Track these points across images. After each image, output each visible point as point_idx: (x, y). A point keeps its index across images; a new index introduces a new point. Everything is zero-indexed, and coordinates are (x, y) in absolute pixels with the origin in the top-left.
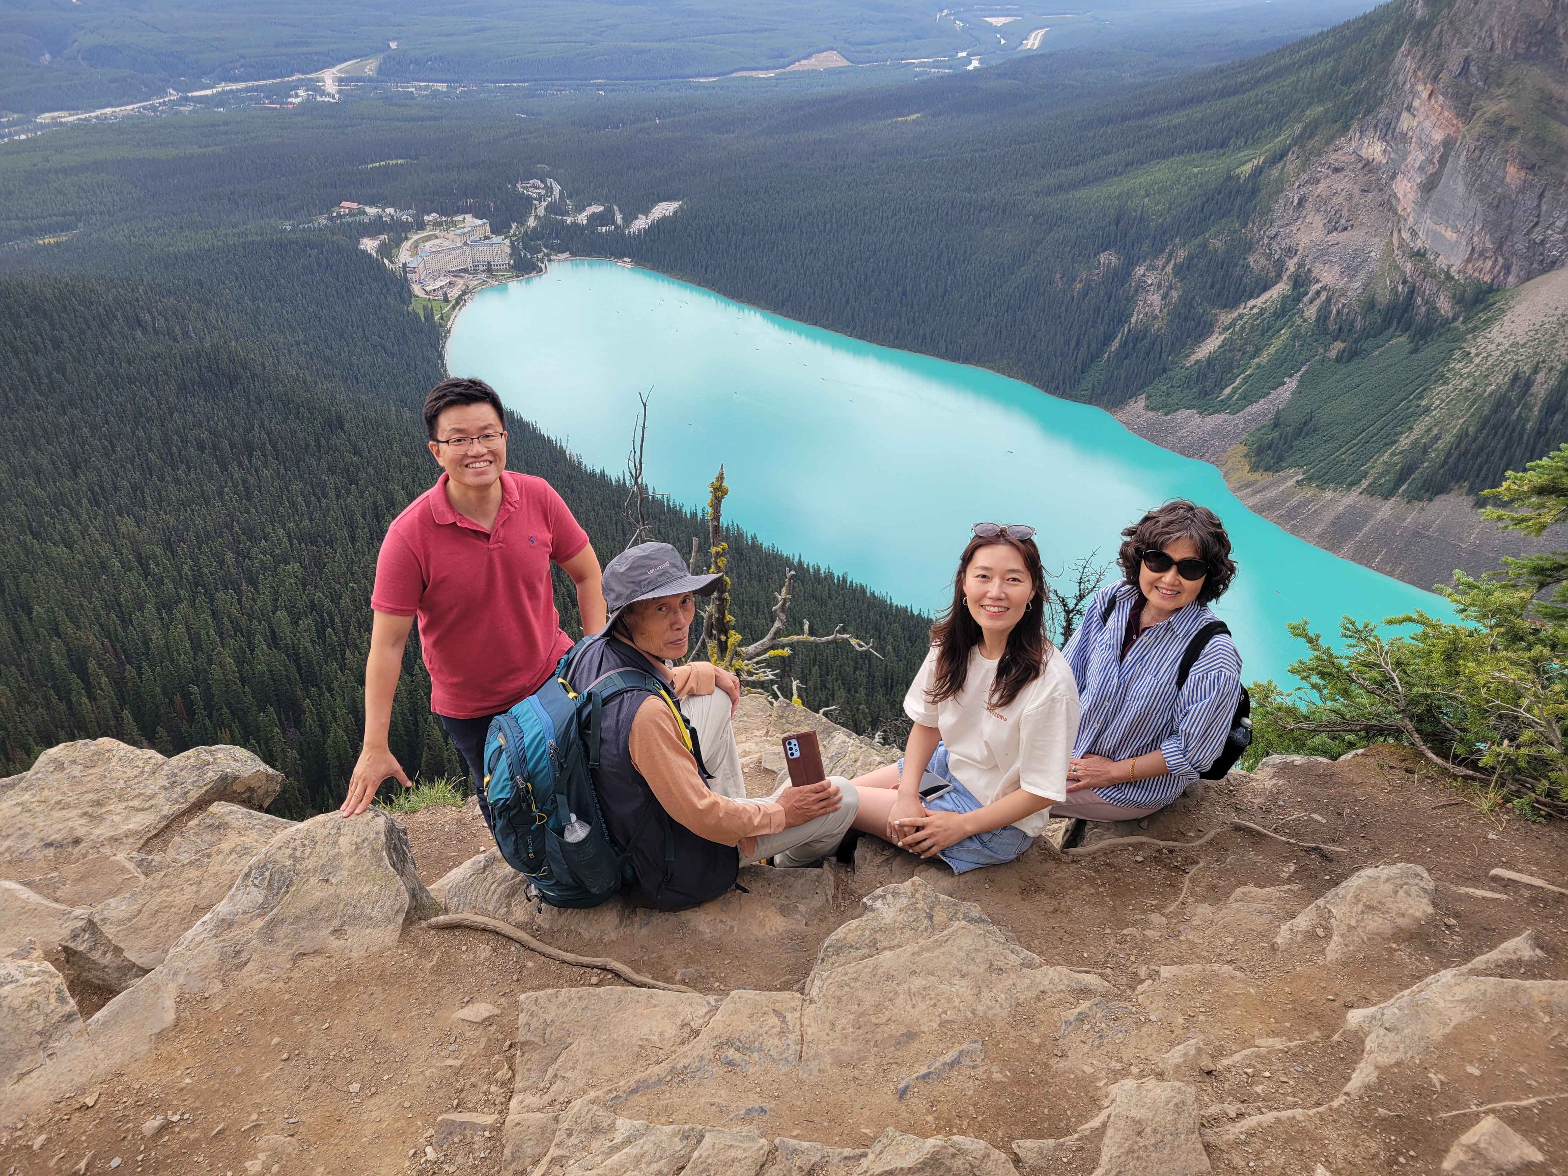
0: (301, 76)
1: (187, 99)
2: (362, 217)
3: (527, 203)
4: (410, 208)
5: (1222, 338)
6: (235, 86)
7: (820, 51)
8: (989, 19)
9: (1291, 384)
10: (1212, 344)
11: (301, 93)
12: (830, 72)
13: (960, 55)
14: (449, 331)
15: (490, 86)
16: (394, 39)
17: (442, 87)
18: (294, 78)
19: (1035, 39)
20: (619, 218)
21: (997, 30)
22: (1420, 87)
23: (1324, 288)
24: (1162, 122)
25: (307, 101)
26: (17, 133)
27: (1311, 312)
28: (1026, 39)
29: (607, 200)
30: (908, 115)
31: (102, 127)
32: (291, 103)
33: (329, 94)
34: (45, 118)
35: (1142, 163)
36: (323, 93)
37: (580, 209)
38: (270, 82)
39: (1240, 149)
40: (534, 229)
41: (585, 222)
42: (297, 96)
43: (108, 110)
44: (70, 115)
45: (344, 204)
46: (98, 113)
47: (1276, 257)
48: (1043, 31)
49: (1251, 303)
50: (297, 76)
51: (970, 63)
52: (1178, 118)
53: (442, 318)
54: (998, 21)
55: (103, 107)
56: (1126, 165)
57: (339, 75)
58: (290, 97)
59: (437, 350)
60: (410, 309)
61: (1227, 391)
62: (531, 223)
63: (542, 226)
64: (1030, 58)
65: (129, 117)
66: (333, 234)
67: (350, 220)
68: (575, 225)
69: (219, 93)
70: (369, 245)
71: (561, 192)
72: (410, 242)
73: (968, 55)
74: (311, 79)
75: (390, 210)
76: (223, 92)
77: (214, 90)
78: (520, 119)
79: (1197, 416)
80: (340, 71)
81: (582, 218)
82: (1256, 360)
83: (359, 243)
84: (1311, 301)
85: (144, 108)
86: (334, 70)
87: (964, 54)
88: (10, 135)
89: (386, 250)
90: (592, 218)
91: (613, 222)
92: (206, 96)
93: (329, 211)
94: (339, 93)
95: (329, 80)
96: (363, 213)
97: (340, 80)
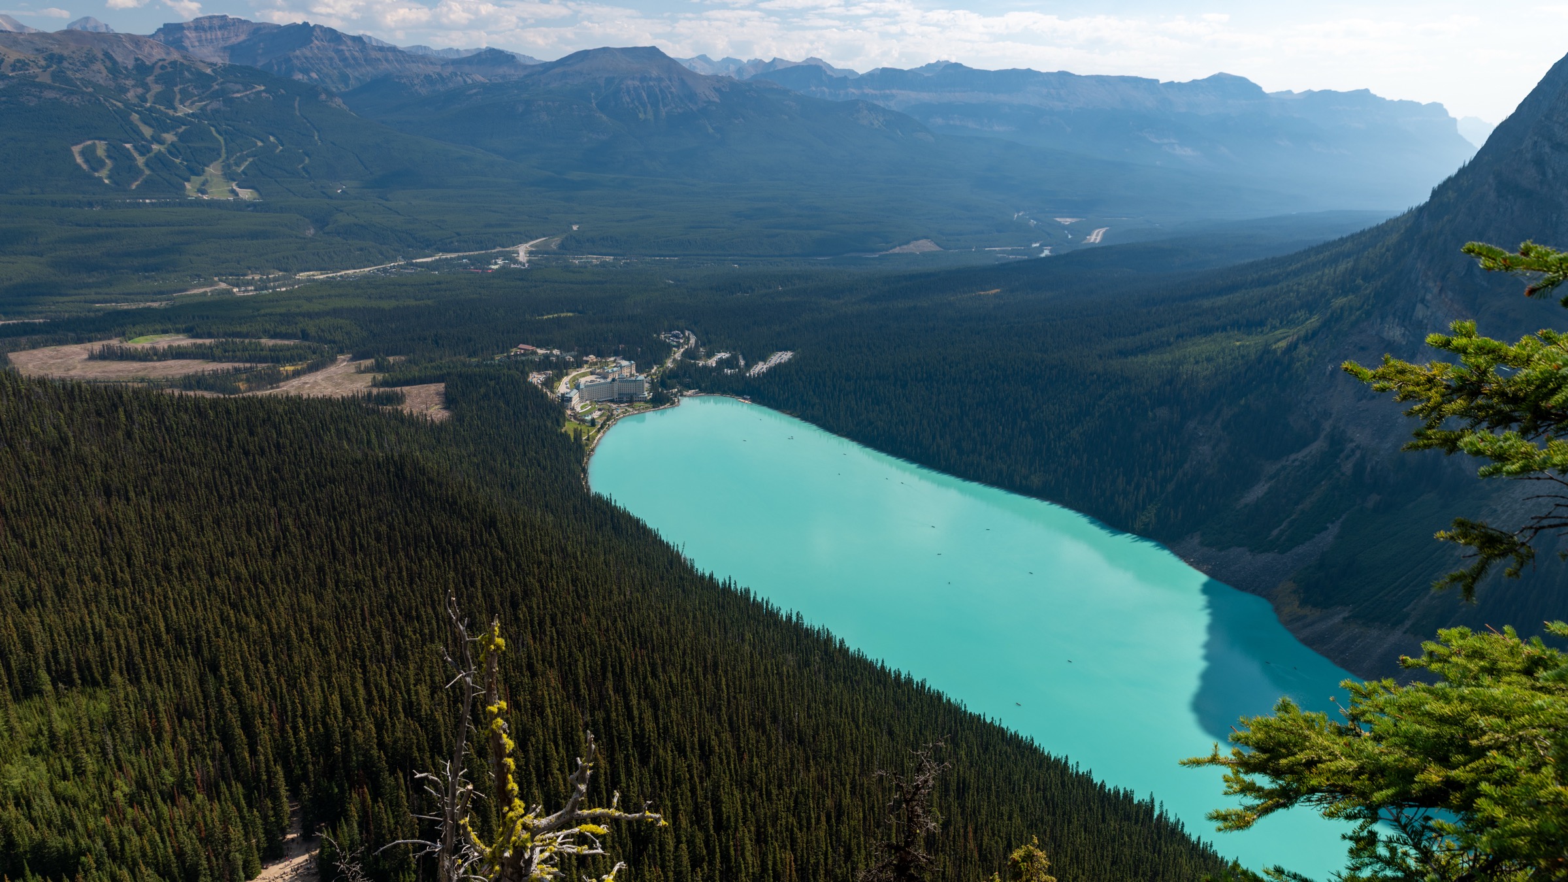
0: (500, 249)
1: (412, 264)
2: (533, 357)
3: (667, 349)
4: (573, 350)
5: (1267, 486)
6: (449, 256)
7: (917, 239)
8: (1058, 219)
9: (1334, 529)
10: (1258, 491)
11: (500, 262)
12: (923, 254)
13: (1034, 245)
14: (593, 450)
15: (648, 259)
16: (576, 223)
17: (609, 259)
18: (496, 250)
19: (1097, 235)
20: (742, 363)
21: (1064, 227)
22: (1430, 284)
23: (1358, 447)
24: (1206, 303)
25: (503, 268)
26: (279, 287)
27: (1348, 467)
28: (1090, 235)
29: (734, 350)
30: (989, 290)
31: (345, 283)
32: (490, 269)
33: (520, 263)
34: (303, 275)
35: (1191, 336)
36: (516, 262)
37: (709, 355)
38: (476, 253)
39: (1274, 328)
40: (671, 370)
41: (714, 365)
42: (496, 263)
43: (350, 272)
44: (322, 274)
45: (521, 346)
46: (343, 273)
47: (1313, 418)
48: (1104, 230)
49: (1293, 457)
50: (498, 249)
51: (1043, 252)
52: (1221, 301)
53: (588, 439)
54: (1067, 221)
55: (348, 269)
56: (1178, 337)
57: (530, 249)
58: (491, 264)
59: (581, 465)
60: (563, 430)
61: (1275, 532)
62: (669, 364)
63: (678, 367)
64: (1094, 250)
65: (365, 276)
66: (509, 369)
67: (524, 358)
68: (705, 367)
69: (437, 260)
70: (536, 378)
71: (696, 342)
72: (570, 377)
73: (1041, 245)
74: (509, 252)
75: (556, 352)
76: (440, 260)
77: (433, 258)
78: (669, 285)
79: (1248, 553)
80: (531, 246)
81: (712, 362)
82: (1300, 507)
83: (528, 376)
84: (1347, 457)
85: (378, 270)
86: (527, 245)
87: (1038, 245)
88: (274, 288)
89: (549, 383)
90: (721, 362)
91: (738, 366)
92: (426, 263)
93: (508, 351)
94: (528, 262)
95: (522, 253)
96: (535, 353)
97: (530, 253)
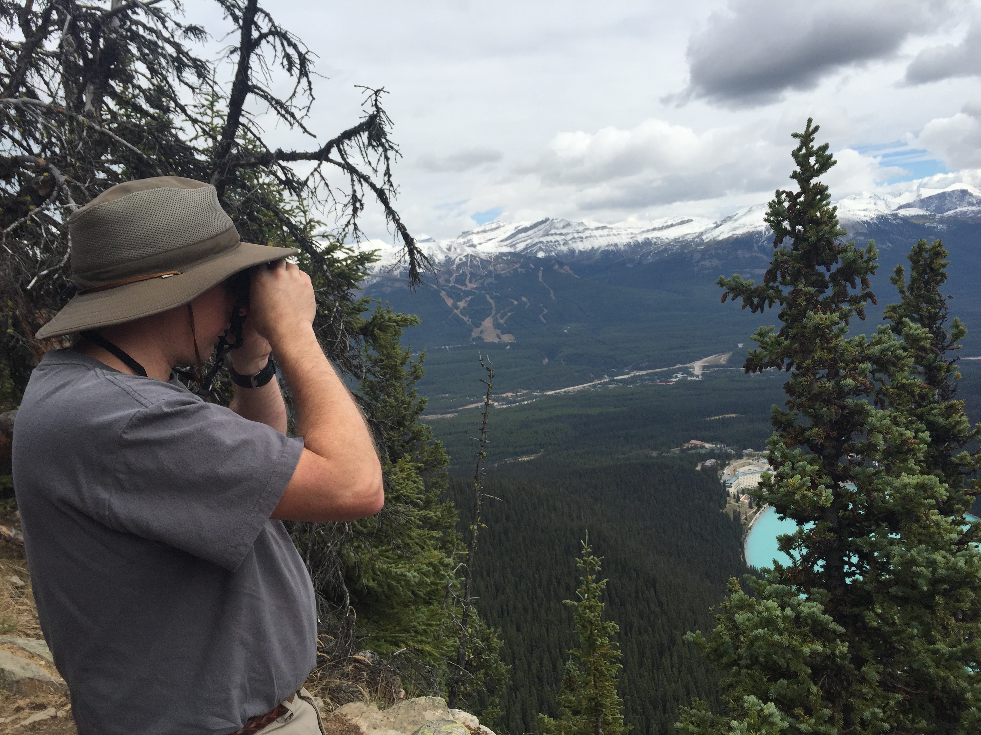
0: (680, 366)
1: (614, 381)
2: (702, 450)
4: (734, 445)
6: (641, 373)
11: (679, 375)
14: (750, 529)
16: (741, 342)
18: (677, 366)
25: (682, 380)
26: (524, 401)
31: (567, 396)
32: (672, 381)
33: (696, 376)
36: (692, 375)
42: (676, 377)
43: (571, 388)
44: (552, 391)
45: (692, 441)
46: (566, 389)
50: (679, 366)
53: (746, 519)
55: (569, 386)
57: (704, 364)
58: (672, 378)
59: (739, 541)
60: (724, 511)
65: (581, 391)
66: (682, 460)
67: (695, 450)
69: (632, 377)
72: (732, 467)
75: (721, 446)
76: (635, 377)
77: (629, 376)
80: (704, 362)
83: (696, 466)
85: (590, 386)
86: (701, 361)
88: (520, 402)
92: (624, 379)
93: (681, 446)
94: (702, 375)
95: (697, 367)
96: (703, 447)
97: (704, 367)
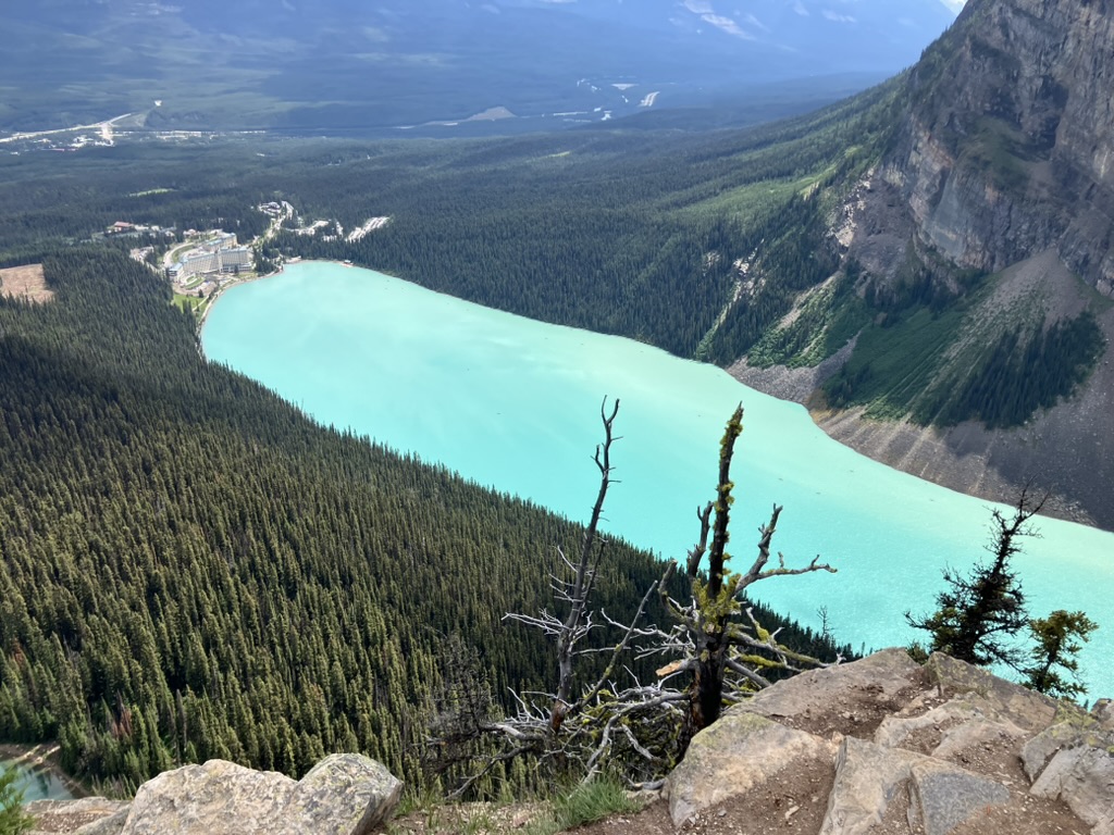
0: (82, 127)
2: (132, 234)
3: (266, 220)
4: (172, 226)
5: (799, 312)
7: (492, 107)
8: (615, 85)
9: (852, 343)
10: (792, 317)
11: (83, 140)
12: (500, 121)
13: (595, 110)
14: (203, 320)
15: (236, 133)
17: (197, 134)
18: (76, 128)
19: (650, 99)
20: (340, 229)
21: (622, 92)
22: (922, 134)
23: (869, 274)
24: (745, 157)
25: (86, 146)
27: (862, 292)
28: (643, 99)
29: (332, 218)
30: (559, 153)
32: (74, 147)
33: (105, 140)
35: (733, 186)
36: (100, 139)
37: (308, 224)
38: (56, 131)
39: (801, 176)
40: (272, 240)
41: (313, 233)
42: (79, 141)
45: (117, 223)
48: (655, 94)
49: (818, 287)
50: (79, 127)
51: (604, 116)
52: (757, 155)
53: (198, 310)
54: (623, 87)
56: (722, 188)
57: (114, 126)
58: (73, 142)
59: (194, 335)
60: (172, 303)
61: (806, 350)
62: (270, 234)
63: (278, 237)
64: (647, 113)
68: (304, 235)
69: (15, 140)
70: (138, 255)
71: (293, 212)
72: (172, 252)
73: (602, 110)
74: (91, 129)
75: (156, 228)
76: (18, 140)
78: (261, 158)
79: (786, 369)
80: (114, 123)
81: (311, 230)
82: (825, 327)
84: (861, 283)
86: (110, 122)
87: (598, 109)
89: (152, 258)
90: (319, 230)
91: (336, 233)
93: (105, 229)
94: (114, 139)
95: (105, 130)
96: (133, 230)
97: (114, 130)
